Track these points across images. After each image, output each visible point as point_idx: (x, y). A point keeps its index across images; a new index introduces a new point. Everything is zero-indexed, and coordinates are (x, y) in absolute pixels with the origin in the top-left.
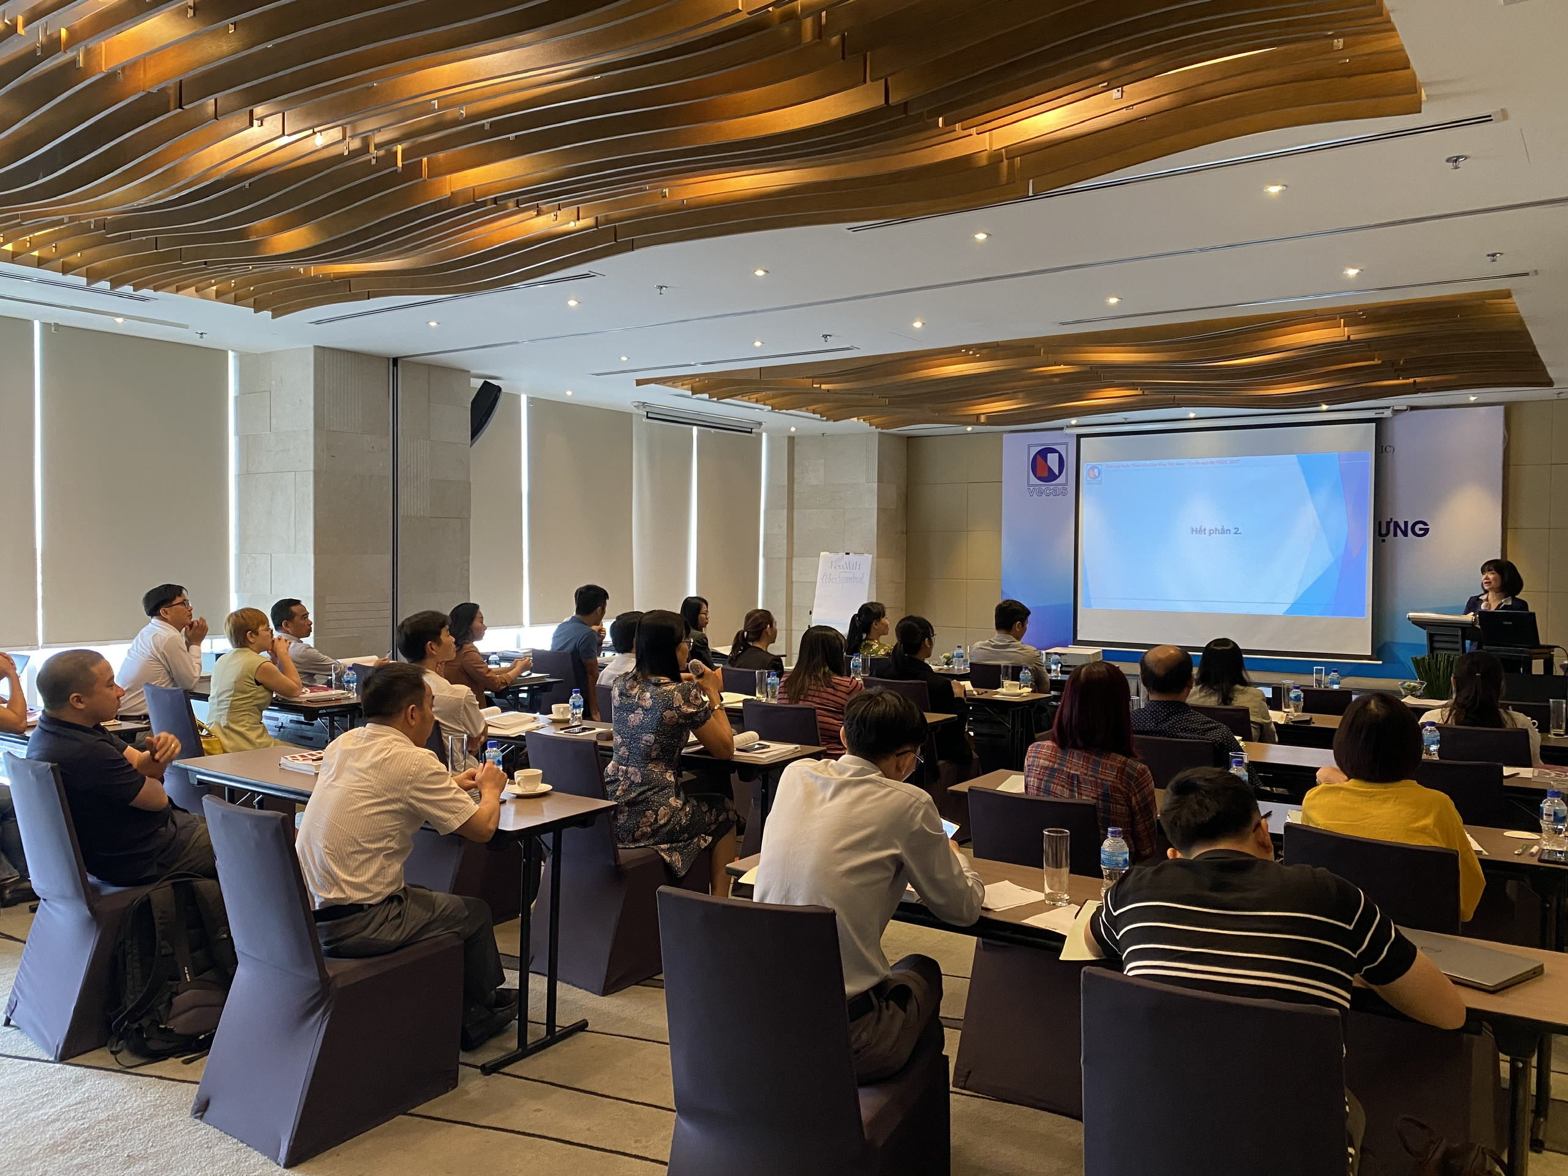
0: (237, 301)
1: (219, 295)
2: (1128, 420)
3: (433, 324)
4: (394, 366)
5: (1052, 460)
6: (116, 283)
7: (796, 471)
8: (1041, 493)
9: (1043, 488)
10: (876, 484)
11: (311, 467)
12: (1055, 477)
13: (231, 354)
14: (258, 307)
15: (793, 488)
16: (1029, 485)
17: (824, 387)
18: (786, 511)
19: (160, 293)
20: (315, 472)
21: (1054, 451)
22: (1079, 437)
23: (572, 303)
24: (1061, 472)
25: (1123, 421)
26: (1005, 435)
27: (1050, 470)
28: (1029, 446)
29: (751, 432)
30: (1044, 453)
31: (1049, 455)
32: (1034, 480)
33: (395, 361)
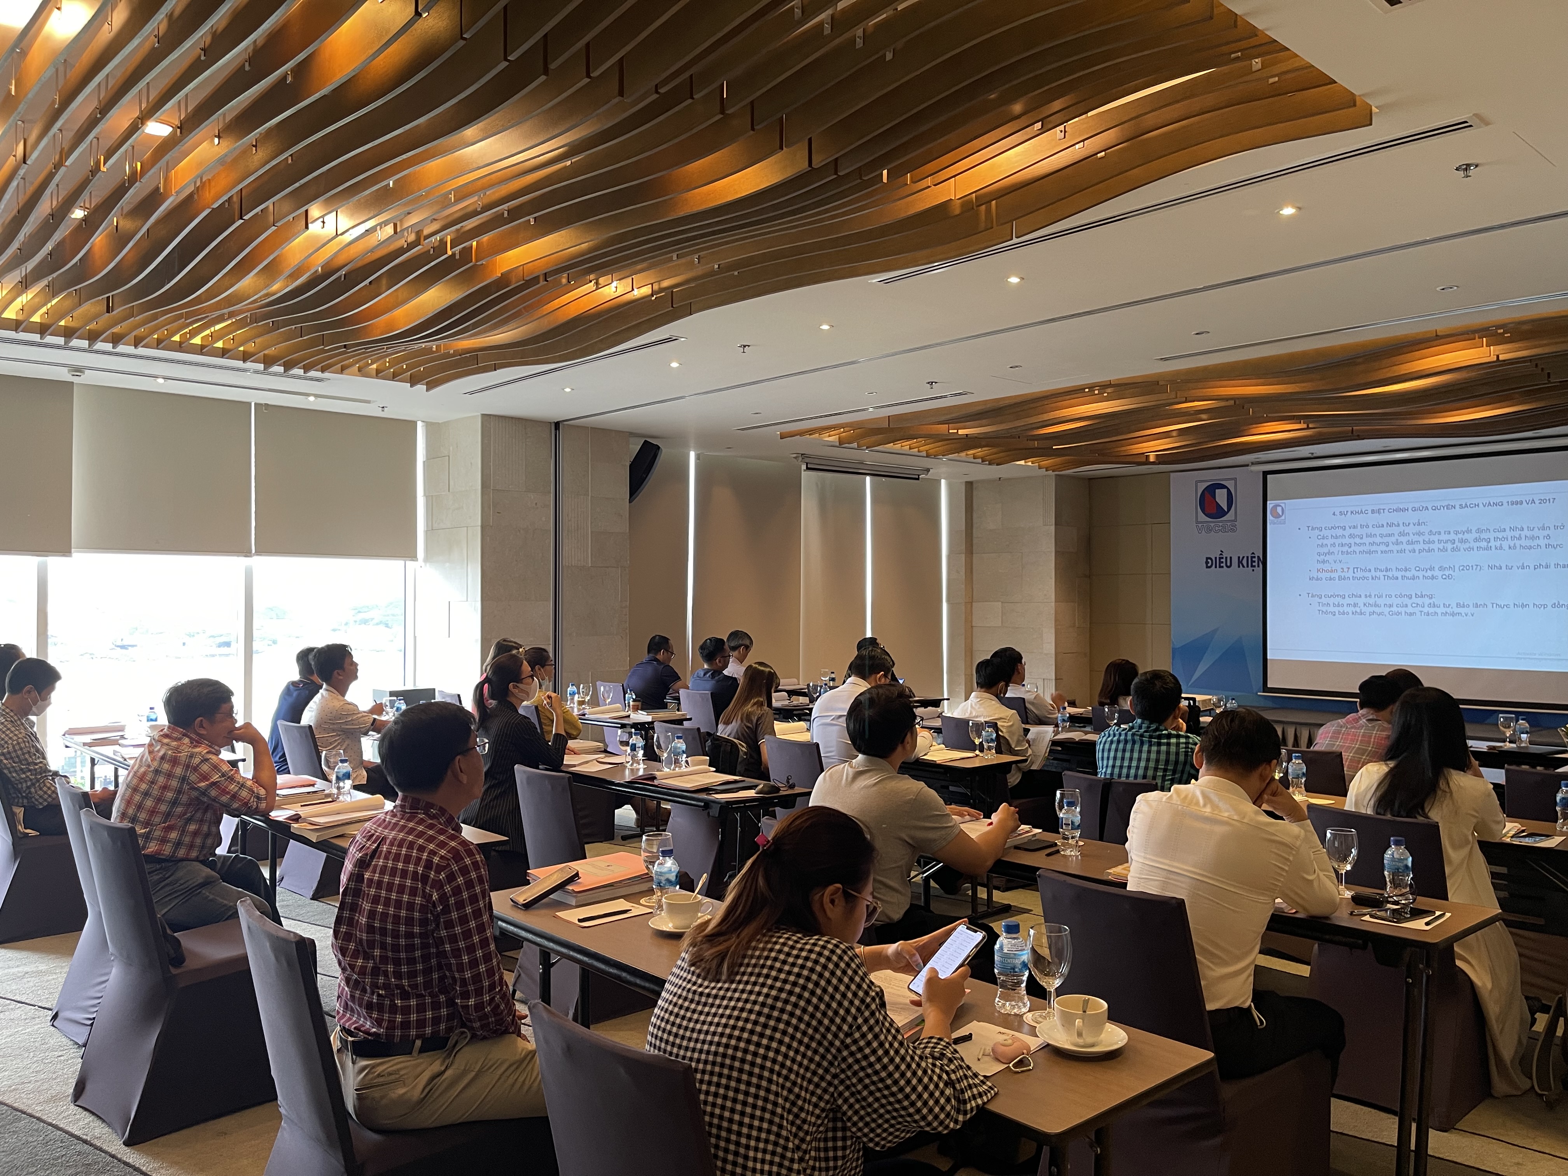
0: (394, 377)
1: (378, 374)
2: (1315, 455)
3: (568, 390)
4: (556, 429)
5: (1221, 497)
6: (288, 366)
7: (975, 515)
8: (1209, 530)
9: (1212, 525)
10: (1053, 528)
11: (479, 523)
12: (1224, 513)
13: (420, 425)
14: (414, 381)
15: (972, 533)
16: (1197, 522)
17: (961, 432)
18: (963, 556)
19: (326, 375)
20: (482, 527)
21: (1223, 487)
22: (1265, 474)
23: (675, 365)
24: (1229, 508)
25: (1310, 455)
26: (1172, 474)
27: (1218, 506)
28: (1197, 482)
29: (918, 479)
30: (1212, 489)
31: (1217, 491)
32: (1202, 517)
33: (557, 425)
